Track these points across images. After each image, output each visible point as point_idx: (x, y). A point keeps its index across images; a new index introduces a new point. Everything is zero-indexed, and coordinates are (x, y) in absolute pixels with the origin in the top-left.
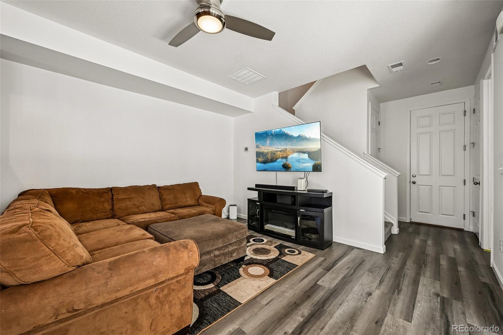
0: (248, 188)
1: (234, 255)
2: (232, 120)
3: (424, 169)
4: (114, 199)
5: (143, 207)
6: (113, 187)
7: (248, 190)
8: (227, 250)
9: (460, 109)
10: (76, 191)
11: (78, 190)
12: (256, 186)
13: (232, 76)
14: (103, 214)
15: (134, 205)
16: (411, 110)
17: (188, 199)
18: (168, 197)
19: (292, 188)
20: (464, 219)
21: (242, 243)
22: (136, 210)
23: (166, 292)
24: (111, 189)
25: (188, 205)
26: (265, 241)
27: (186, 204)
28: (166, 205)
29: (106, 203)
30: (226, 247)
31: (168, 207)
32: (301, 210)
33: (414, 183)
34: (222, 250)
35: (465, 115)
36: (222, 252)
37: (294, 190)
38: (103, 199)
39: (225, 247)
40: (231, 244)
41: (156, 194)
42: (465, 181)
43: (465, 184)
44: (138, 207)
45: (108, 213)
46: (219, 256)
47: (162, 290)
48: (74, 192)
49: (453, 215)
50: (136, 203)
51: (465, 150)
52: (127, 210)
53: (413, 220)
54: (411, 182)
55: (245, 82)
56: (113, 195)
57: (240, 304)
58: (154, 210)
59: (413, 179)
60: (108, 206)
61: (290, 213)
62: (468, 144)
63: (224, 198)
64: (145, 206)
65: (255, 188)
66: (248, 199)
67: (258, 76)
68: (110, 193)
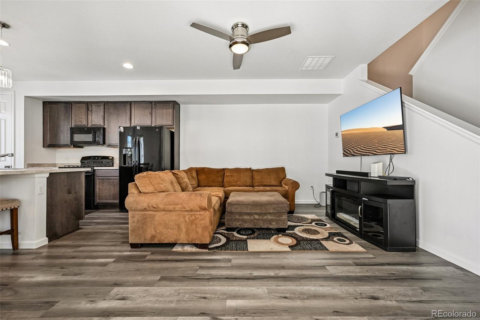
0: (326, 174)
1: (274, 223)
2: (325, 107)
4: (225, 176)
5: (239, 182)
6: (225, 168)
7: (326, 175)
8: (266, 217)
10: (207, 170)
11: (209, 169)
12: (336, 172)
13: (301, 68)
14: (218, 184)
15: (234, 180)
17: (272, 180)
18: (257, 177)
19: (366, 174)
21: (282, 216)
22: (235, 184)
23: (193, 217)
24: (224, 169)
25: (271, 185)
26: (328, 226)
27: (269, 184)
28: (256, 183)
29: (219, 177)
30: (266, 214)
31: (256, 184)
32: (363, 199)
34: (261, 216)
36: (261, 217)
37: (368, 177)
38: (218, 175)
39: (264, 215)
40: (270, 214)
41: (249, 174)
44: (236, 182)
45: (220, 184)
46: (258, 220)
47: (192, 215)
48: (206, 169)
50: (235, 179)
52: (230, 183)
55: (318, 68)
56: (224, 173)
57: (247, 250)
58: (246, 185)
60: (220, 180)
61: (356, 201)
63: (297, 181)
64: (240, 182)
65: (336, 174)
66: (326, 185)
67: (325, 59)
68: (223, 171)
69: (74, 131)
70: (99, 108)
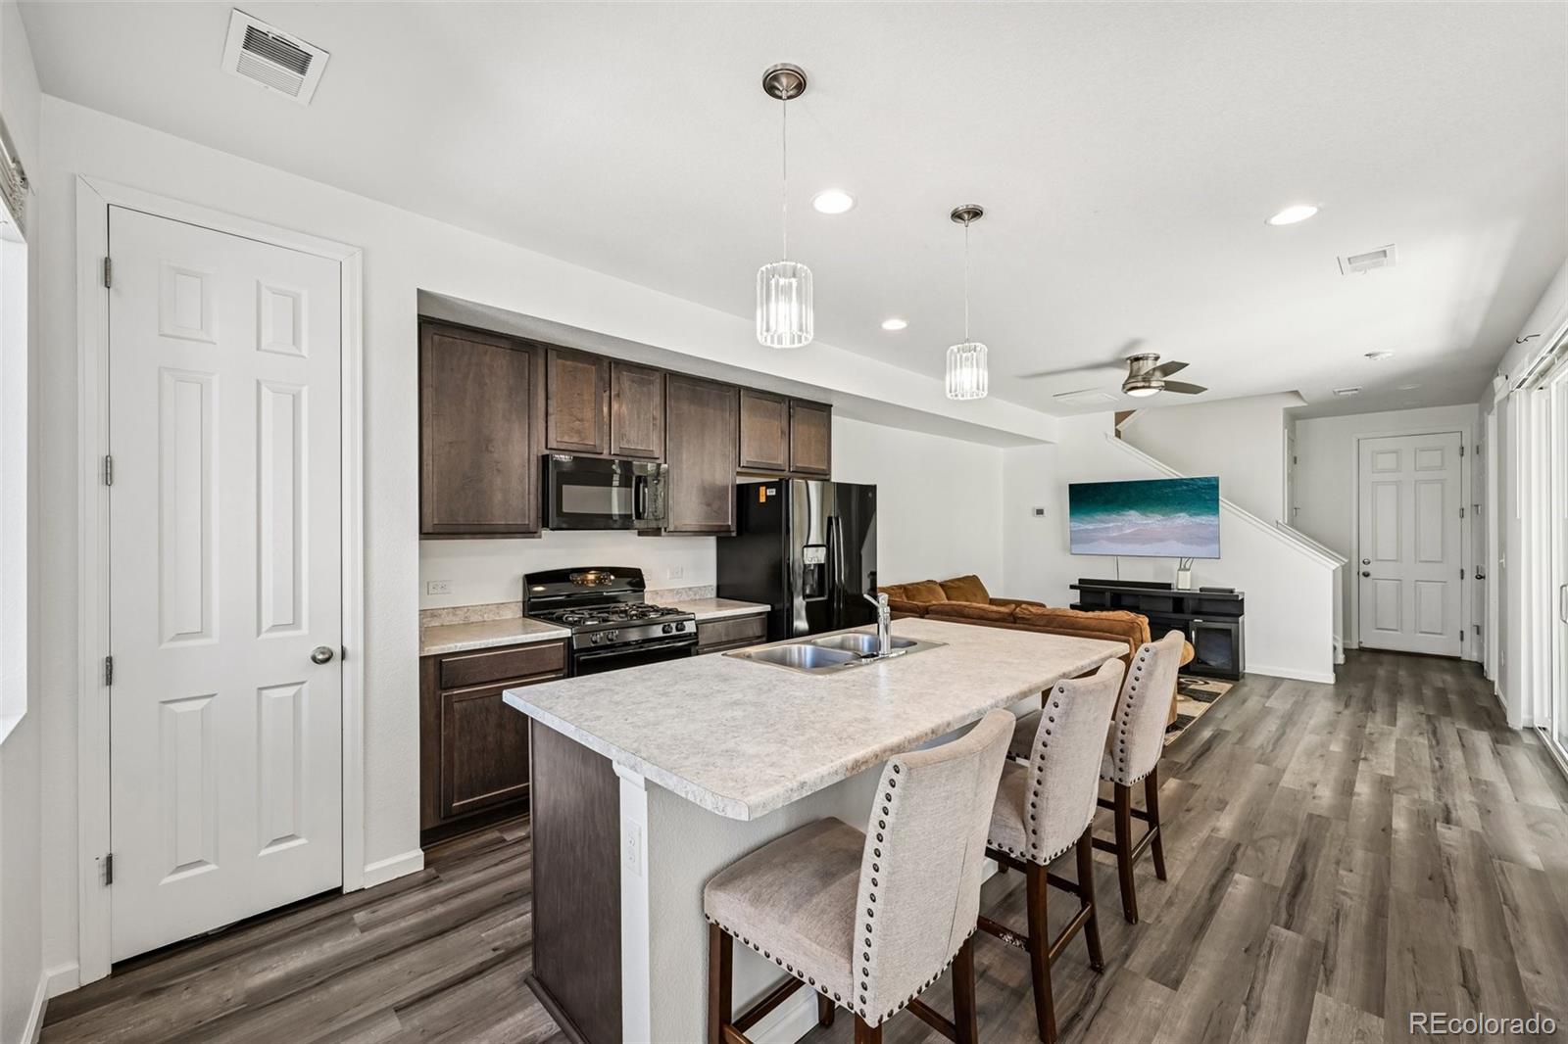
2: (1000, 454)
3: (1387, 550)
9: (1454, 442)
12: (1080, 583)
16: (1360, 436)
19: (1168, 586)
20: (1462, 639)
32: (1196, 620)
33: (1366, 575)
35: (1462, 455)
37: (1171, 589)
42: (1462, 571)
43: (1462, 578)
49: (1440, 634)
51: (1462, 516)
53: (1364, 645)
54: (1361, 573)
59: (1364, 568)
62: (1467, 506)
69: (551, 476)
70: (645, 389)
